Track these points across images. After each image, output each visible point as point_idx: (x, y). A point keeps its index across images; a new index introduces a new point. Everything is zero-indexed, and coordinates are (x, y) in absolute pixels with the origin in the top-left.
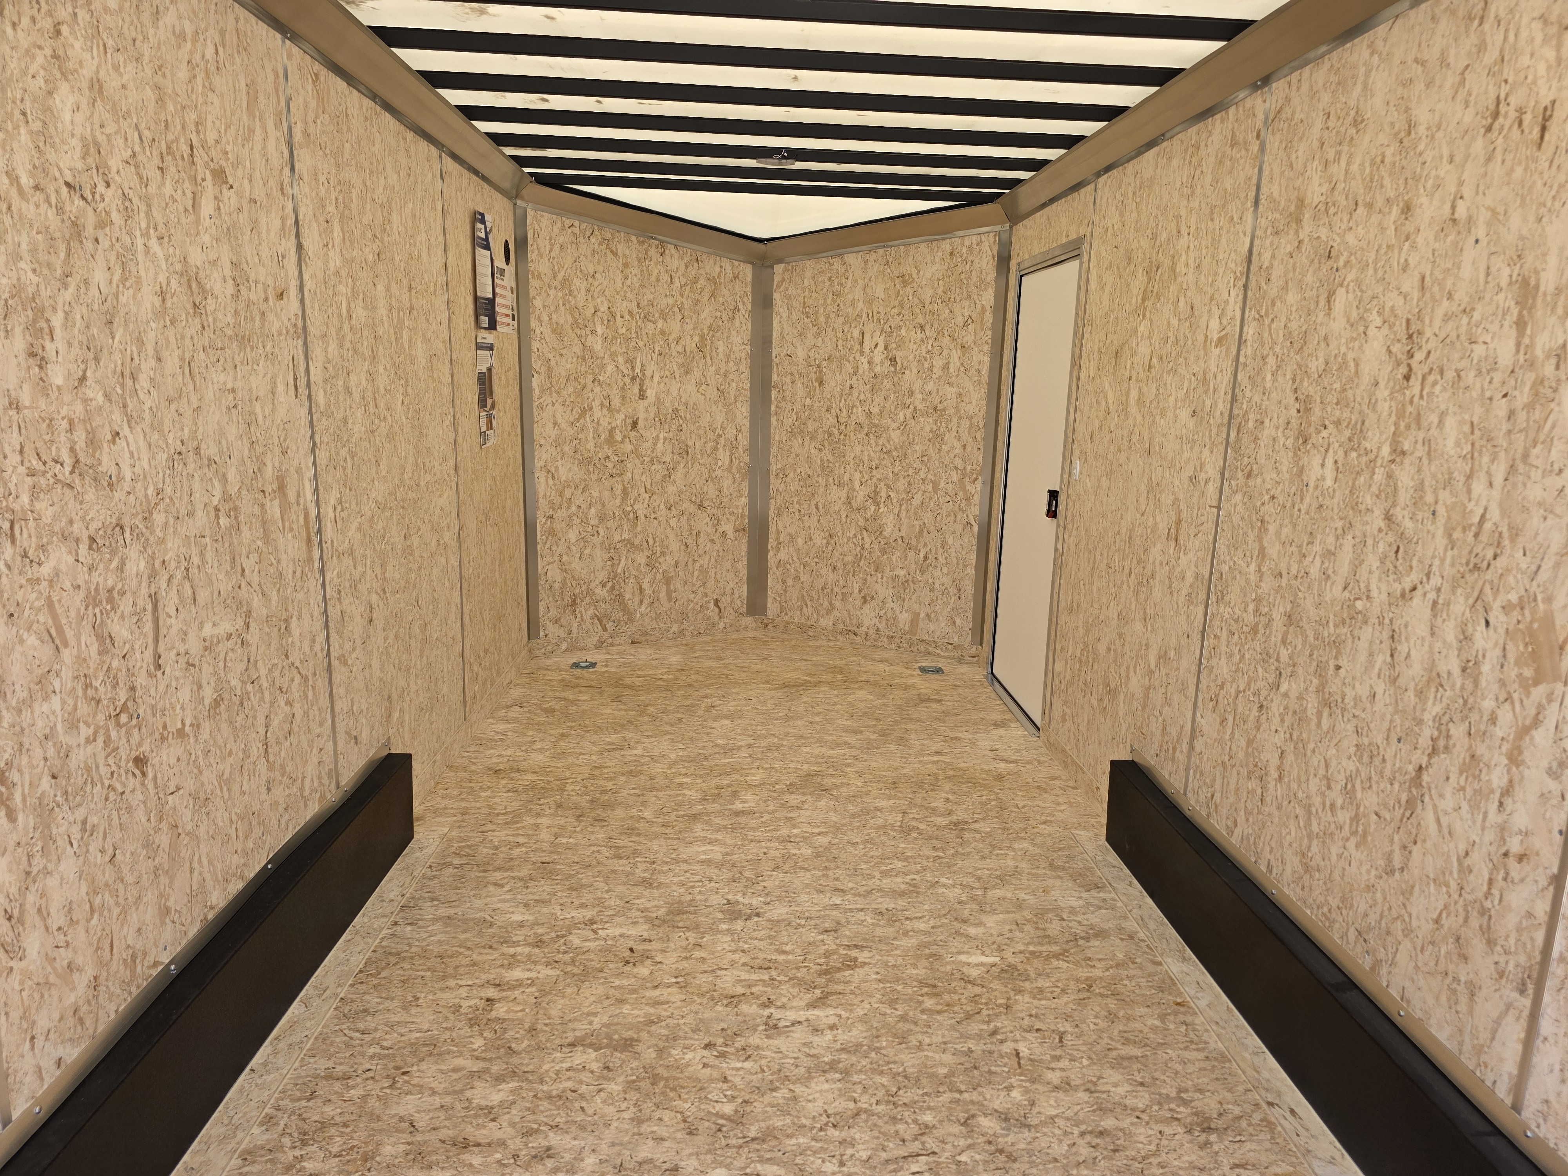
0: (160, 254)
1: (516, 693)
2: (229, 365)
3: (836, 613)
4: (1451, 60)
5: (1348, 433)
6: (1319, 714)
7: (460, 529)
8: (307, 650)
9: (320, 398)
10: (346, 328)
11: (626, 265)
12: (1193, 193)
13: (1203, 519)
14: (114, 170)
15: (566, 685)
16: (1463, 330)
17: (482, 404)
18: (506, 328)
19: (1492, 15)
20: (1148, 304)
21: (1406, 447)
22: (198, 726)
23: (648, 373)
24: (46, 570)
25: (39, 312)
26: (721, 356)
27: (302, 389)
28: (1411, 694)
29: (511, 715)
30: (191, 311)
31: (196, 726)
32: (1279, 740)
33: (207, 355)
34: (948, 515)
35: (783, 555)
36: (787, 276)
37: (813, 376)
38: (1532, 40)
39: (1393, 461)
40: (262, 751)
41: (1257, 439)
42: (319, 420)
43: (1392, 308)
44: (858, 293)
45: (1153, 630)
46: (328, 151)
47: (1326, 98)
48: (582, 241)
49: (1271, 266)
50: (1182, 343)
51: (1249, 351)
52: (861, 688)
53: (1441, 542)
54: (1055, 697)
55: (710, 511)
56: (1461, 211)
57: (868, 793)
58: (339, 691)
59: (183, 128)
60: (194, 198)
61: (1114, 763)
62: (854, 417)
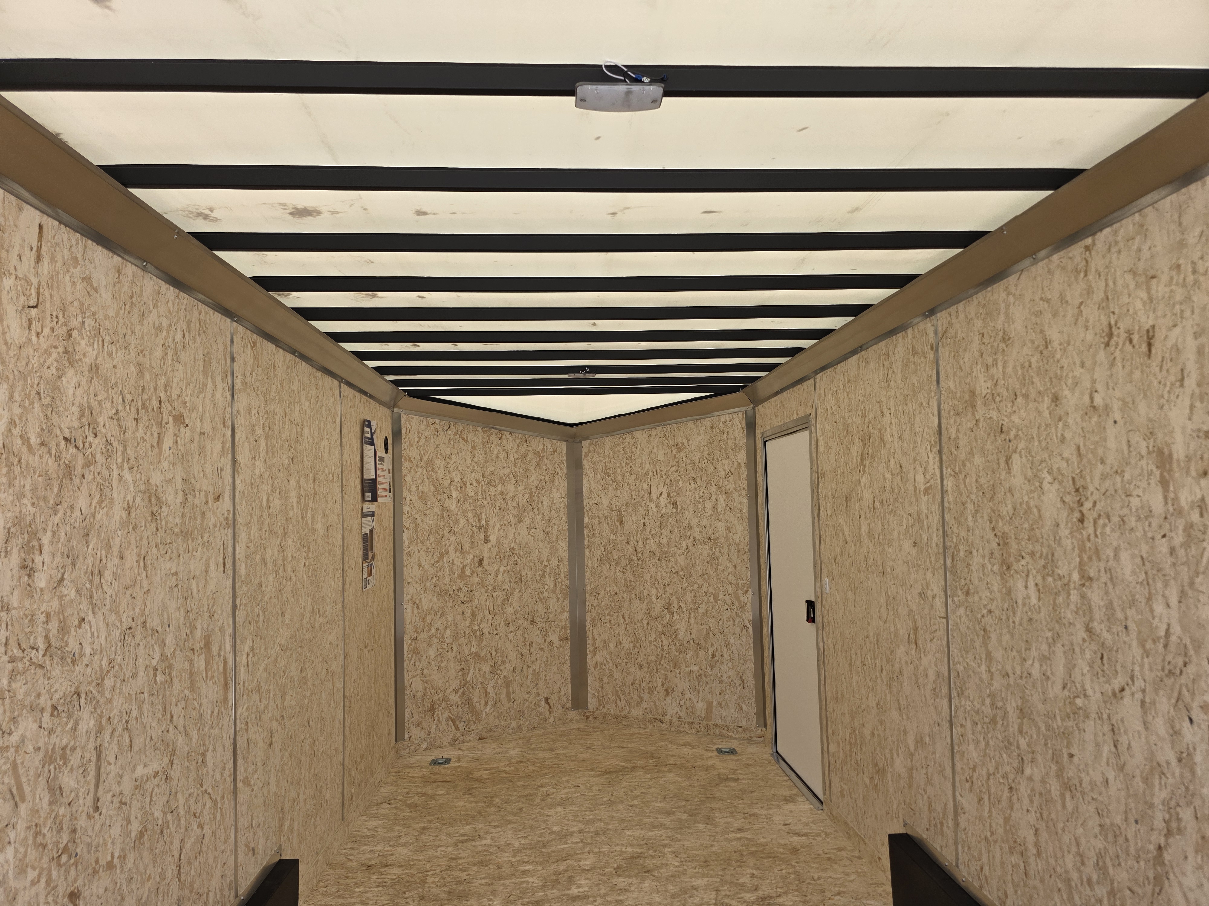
0: (130, 480)
1: (385, 790)
2: (175, 554)
3: (644, 704)
4: (1068, 298)
5: (1042, 562)
6: (1063, 796)
7: (345, 657)
8: (218, 777)
9: (242, 571)
10: (265, 515)
11: (474, 448)
12: (889, 386)
13: (936, 627)
14: (102, 424)
15: (426, 781)
16: (1119, 485)
17: (365, 557)
18: (384, 498)
19: (1093, 270)
20: (867, 462)
21: (1092, 574)
22: (125, 857)
23: (491, 523)
24: (14, 738)
25: (34, 534)
26: (545, 507)
27: (229, 566)
28: (1138, 780)
29: (381, 812)
30: (150, 518)
31: (123, 858)
32: (1032, 818)
33: (159, 550)
34: (728, 621)
35: (598, 658)
36: (592, 448)
37: (615, 518)
38: (1127, 286)
39: (1083, 585)
40: (176, 872)
41: (968, 565)
42: (240, 587)
43: (1059, 469)
44: (645, 457)
45: (908, 718)
46: (259, 393)
47: (979, 324)
48: (442, 433)
49: (957, 438)
50: (896, 491)
51: (951, 499)
52: (670, 771)
53: (1137, 651)
54: (833, 774)
55: (540, 625)
56: (1098, 400)
57: (684, 873)
58: (242, 809)
59: (155, 389)
60: (159, 437)
61: (892, 837)
62: (648, 547)
